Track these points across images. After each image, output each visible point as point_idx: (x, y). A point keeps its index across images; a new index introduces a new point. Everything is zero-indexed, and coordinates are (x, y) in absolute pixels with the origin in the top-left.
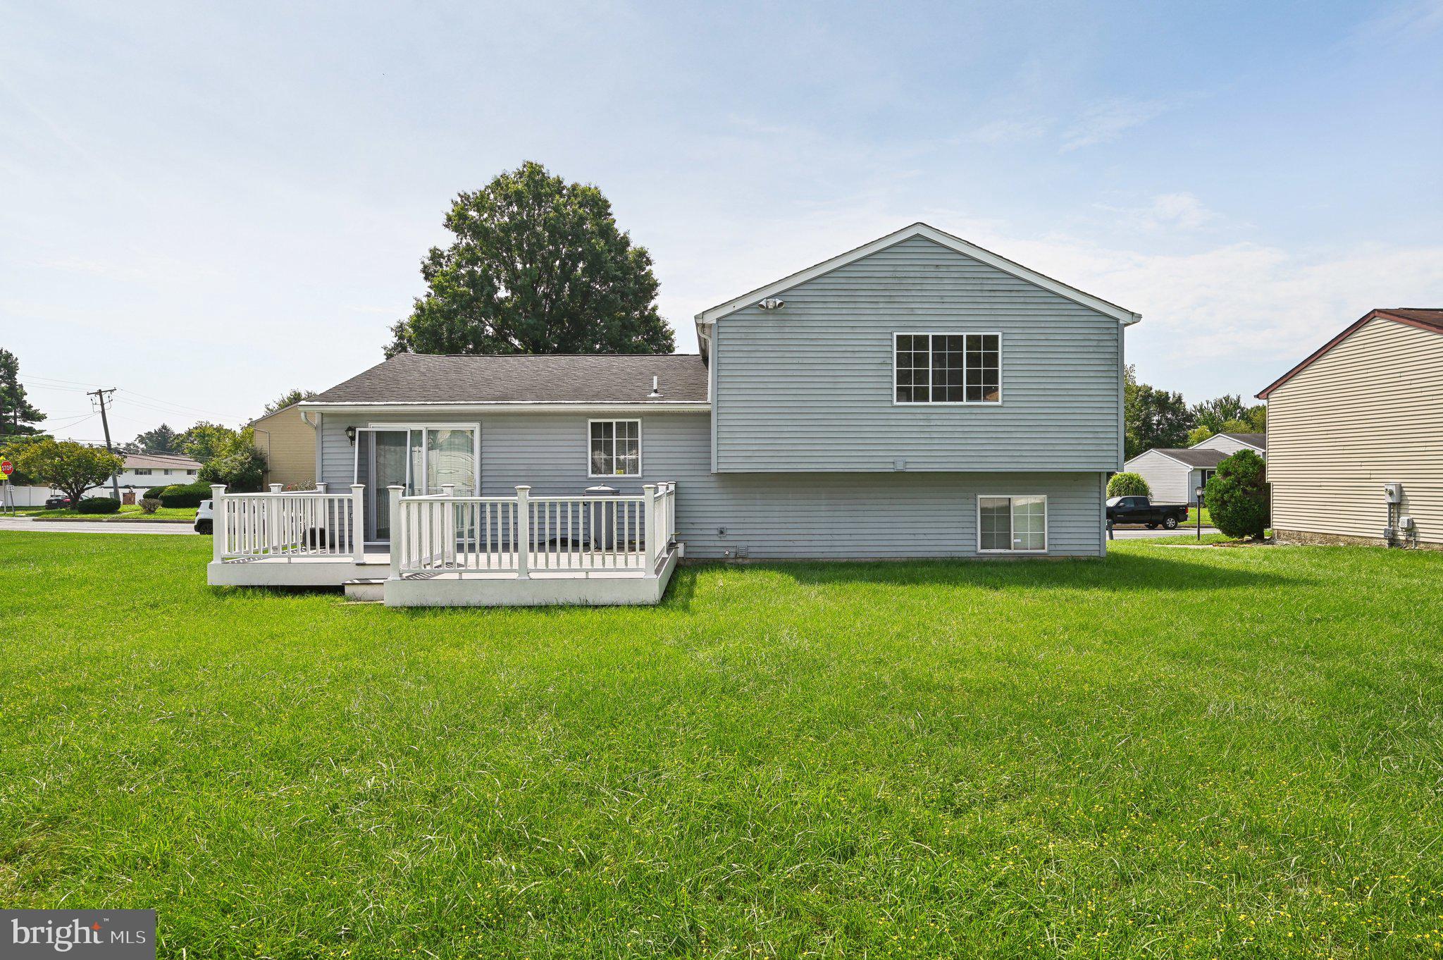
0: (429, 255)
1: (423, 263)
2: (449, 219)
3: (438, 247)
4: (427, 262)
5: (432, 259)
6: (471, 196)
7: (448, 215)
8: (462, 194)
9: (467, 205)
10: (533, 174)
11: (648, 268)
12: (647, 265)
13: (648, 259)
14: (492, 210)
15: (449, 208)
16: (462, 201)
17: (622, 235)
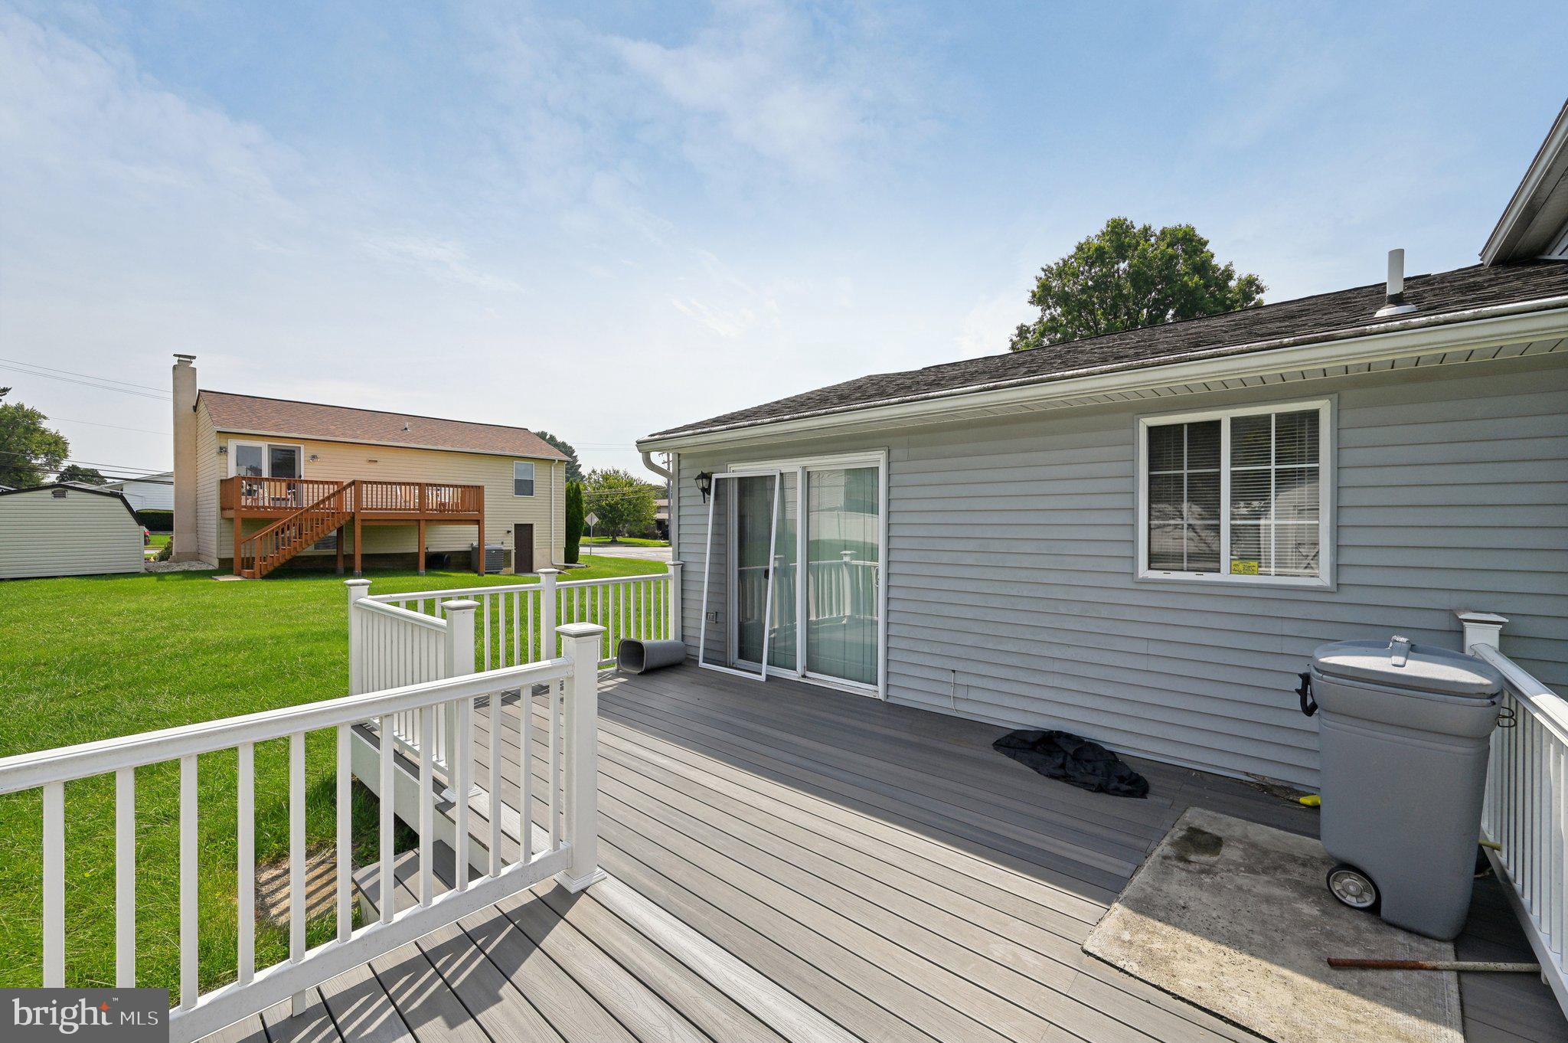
0: (1017, 332)
1: (1011, 340)
2: (1034, 295)
3: (1025, 324)
4: (1015, 339)
5: (1020, 335)
6: (1055, 267)
7: (1033, 292)
8: (1045, 267)
9: (1050, 278)
10: (1118, 230)
11: (1258, 297)
12: (1258, 293)
13: (1258, 287)
14: (1075, 275)
15: (1034, 286)
16: (1046, 275)
17: (1223, 268)
